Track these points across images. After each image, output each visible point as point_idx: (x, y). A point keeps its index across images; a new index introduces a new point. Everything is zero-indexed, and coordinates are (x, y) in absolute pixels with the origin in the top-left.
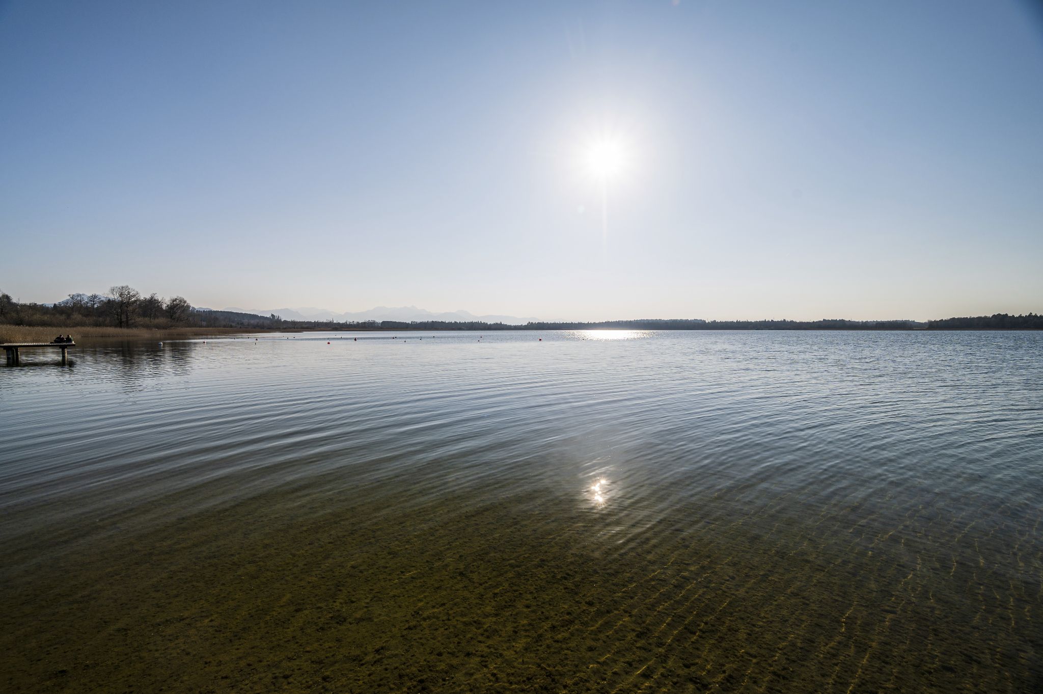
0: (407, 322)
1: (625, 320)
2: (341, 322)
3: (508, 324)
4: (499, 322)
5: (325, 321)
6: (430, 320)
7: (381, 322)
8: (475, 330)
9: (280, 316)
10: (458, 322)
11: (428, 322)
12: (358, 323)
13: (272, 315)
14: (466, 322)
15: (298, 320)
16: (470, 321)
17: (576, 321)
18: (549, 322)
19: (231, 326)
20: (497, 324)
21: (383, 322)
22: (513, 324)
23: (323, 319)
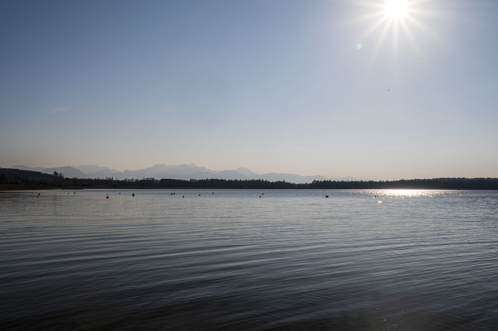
0: (186, 180)
1: (422, 178)
2: (121, 180)
3: (292, 182)
4: (282, 180)
5: (105, 179)
6: (210, 178)
7: (159, 179)
8: (256, 188)
9: (62, 173)
10: (239, 180)
11: (207, 180)
12: (137, 180)
13: (56, 173)
14: (247, 180)
15: (80, 177)
16: (251, 179)
17: (366, 179)
18: (337, 181)
19: (17, 183)
20: (279, 182)
21: (162, 180)
22: (297, 182)
23: (103, 177)
